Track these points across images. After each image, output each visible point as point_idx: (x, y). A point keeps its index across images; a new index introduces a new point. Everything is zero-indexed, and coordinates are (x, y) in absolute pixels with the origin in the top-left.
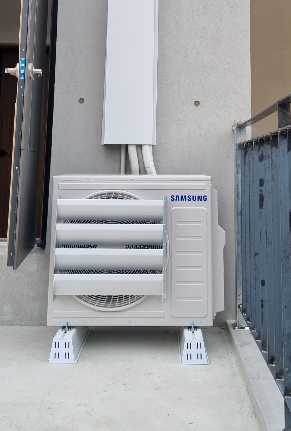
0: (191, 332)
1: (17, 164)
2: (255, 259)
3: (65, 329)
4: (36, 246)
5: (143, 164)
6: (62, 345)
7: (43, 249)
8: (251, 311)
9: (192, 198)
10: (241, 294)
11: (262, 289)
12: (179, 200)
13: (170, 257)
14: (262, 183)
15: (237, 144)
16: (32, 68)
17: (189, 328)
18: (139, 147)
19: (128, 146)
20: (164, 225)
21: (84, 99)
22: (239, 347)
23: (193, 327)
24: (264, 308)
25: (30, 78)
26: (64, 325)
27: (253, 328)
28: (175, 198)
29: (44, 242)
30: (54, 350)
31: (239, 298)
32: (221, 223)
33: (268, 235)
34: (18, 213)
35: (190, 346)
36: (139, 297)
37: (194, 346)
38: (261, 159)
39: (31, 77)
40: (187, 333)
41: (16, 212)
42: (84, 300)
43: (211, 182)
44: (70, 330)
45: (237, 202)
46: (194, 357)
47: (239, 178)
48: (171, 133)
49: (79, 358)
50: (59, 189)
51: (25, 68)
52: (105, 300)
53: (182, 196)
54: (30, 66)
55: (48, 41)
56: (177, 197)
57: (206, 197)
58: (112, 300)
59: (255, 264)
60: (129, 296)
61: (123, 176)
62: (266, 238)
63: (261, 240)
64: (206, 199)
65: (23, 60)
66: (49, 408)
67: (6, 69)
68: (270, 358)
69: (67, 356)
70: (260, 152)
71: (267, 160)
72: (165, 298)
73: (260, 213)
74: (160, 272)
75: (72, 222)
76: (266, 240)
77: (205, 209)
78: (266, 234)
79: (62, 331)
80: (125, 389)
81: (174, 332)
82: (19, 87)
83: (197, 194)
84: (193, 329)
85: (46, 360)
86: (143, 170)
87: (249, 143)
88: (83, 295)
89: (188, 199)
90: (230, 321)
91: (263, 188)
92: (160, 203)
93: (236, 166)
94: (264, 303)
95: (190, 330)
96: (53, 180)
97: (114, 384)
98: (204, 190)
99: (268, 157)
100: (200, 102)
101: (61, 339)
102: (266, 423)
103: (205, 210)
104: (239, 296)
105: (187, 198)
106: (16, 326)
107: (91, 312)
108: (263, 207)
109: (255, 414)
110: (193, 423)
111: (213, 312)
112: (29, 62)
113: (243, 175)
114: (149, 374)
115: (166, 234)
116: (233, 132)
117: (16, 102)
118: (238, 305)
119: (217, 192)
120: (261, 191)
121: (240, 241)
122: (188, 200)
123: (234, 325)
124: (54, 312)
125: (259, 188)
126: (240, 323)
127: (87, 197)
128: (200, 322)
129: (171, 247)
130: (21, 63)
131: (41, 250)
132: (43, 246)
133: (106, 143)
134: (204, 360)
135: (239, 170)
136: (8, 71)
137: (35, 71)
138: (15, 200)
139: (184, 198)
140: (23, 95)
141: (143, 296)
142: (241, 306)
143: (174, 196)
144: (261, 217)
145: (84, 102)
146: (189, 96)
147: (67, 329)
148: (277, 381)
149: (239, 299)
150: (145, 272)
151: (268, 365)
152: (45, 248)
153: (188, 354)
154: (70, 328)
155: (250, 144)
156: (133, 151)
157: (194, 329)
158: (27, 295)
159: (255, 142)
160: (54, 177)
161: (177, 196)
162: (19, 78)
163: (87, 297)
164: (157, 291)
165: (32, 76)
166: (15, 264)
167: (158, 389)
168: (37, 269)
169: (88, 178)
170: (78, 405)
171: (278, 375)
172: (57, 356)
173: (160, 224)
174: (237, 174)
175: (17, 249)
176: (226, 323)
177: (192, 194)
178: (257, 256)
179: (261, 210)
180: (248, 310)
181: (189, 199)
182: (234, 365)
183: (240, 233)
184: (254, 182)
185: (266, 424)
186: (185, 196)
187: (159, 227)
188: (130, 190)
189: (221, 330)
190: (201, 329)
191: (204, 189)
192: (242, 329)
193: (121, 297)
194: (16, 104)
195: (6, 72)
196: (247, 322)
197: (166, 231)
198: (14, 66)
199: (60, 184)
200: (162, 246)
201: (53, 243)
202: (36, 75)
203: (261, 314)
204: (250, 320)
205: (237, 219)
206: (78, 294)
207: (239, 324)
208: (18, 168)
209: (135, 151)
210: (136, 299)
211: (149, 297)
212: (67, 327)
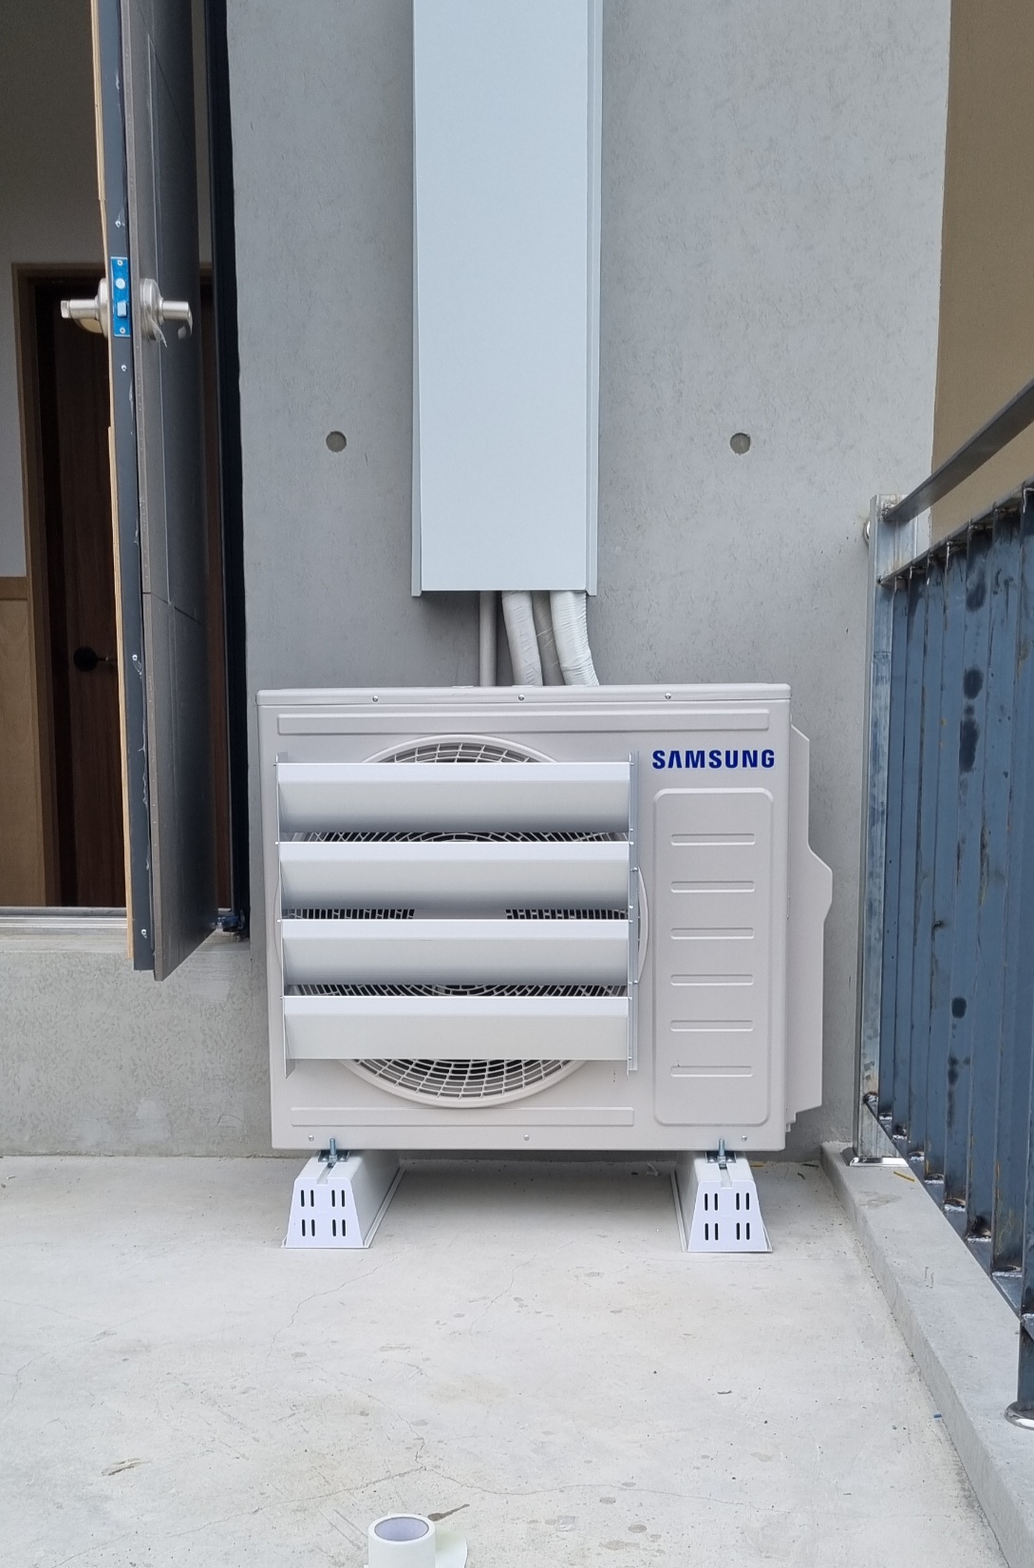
0: (717, 1165)
1: (136, 644)
2: (933, 938)
3: (328, 1158)
4: (219, 931)
5: (557, 658)
6: (323, 1198)
7: (242, 940)
8: (910, 1101)
9: (722, 758)
10: (873, 1063)
11: (954, 1027)
12: (679, 765)
13: (651, 945)
14: (973, 683)
15: (879, 581)
16: (155, 300)
17: (712, 1155)
18: (542, 599)
19: (503, 596)
20: (632, 843)
21: (346, 436)
22: (867, 1207)
23: (722, 1153)
24: (958, 1083)
25: (152, 337)
26: (326, 1146)
27: (912, 1151)
28: (666, 758)
29: (243, 918)
30: (298, 1213)
31: (866, 1074)
32: (816, 843)
33: (987, 850)
34: (154, 804)
35: (713, 1202)
36: (553, 1066)
37: (727, 1202)
38: (975, 601)
39: (155, 333)
40: (705, 1172)
41: (146, 803)
42: (380, 1075)
43: (791, 703)
44: (345, 1161)
45: (872, 777)
46: (727, 1232)
47: (883, 699)
48: (648, 552)
49: (374, 1235)
50: (280, 734)
51: (129, 294)
52: (448, 1075)
53: (692, 752)
54: (147, 291)
55: (206, 254)
56: (675, 754)
57: (772, 753)
58: (469, 1074)
59: (933, 955)
60: (522, 1064)
61: (488, 691)
62: (982, 861)
63: (958, 873)
64: (772, 760)
65: (120, 263)
66: (298, 1355)
67: (62, 302)
68: (973, 1219)
69: (339, 1228)
70: (974, 577)
71: (1001, 596)
72: (636, 1069)
73: (963, 785)
74: (621, 990)
75: (331, 837)
76: (982, 865)
77: (768, 794)
78: (983, 846)
79: (321, 1163)
80: (519, 1312)
81: (659, 1175)
82: (117, 368)
83: (740, 744)
84: (722, 1159)
85: (280, 1239)
86: (554, 673)
87: (931, 558)
88: (378, 1061)
89: (712, 761)
90: (834, 1146)
91: (977, 702)
92: (618, 771)
93: (875, 656)
94: (958, 1068)
95: (712, 1160)
96: (260, 703)
97: (485, 1298)
98: (767, 729)
99: (1006, 583)
100: (752, 438)
101: (319, 1181)
102: (956, 1389)
103: (767, 796)
104: (867, 1068)
105: (708, 760)
106: (181, 1158)
107: (405, 1109)
108: (974, 766)
109: (920, 1373)
110: (730, 1392)
111: (787, 1110)
112: (142, 276)
113: (900, 681)
114: (592, 1274)
115: (638, 876)
116: (867, 544)
117: (109, 425)
118: (862, 1095)
119: (808, 740)
120: (970, 710)
121: (876, 904)
122: (711, 765)
123: (847, 1156)
124: (293, 1109)
125: (965, 701)
126: (866, 1147)
127: (375, 758)
128: (746, 1139)
129: (654, 916)
130: (116, 278)
131: (235, 941)
132: (241, 928)
133: (429, 586)
134: (759, 1239)
135: (886, 671)
136: (70, 310)
137: (167, 311)
138: (140, 764)
139: (695, 759)
140: (131, 397)
141: (566, 1062)
142: (872, 1098)
143: (662, 753)
144: (962, 797)
145: (345, 444)
146: (715, 414)
147: (333, 1157)
148: (997, 1277)
149: (868, 1077)
150: (572, 990)
151: (965, 1241)
152: (248, 936)
153: (707, 1225)
154: (343, 1154)
155: (934, 563)
156: (519, 616)
157: (727, 1159)
158: (203, 1071)
159: (954, 549)
160: (262, 693)
161: (673, 753)
162: (113, 336)
163: (390, 1067)
164: (610, 1049)
165: (156, 328)
166: (158, 963)
167: (620, 1311)
168: (230, 996)
169: (376, 697)
170: (383, 1349)
171: (999, 1263)
172: (309, 1228)
173: (615, 840)
174: (877, 684)
175: (160, 918)
176: (822, 1151)
177: (724, 744)
178: (939, 932)
179: (966, 775)
180: (900, 1105)
181: (715, 763)
182: (850, 1255)
183: (879, 877)
184: (942, 689)
185: (957, 1393)
186: (701, 753)
187: (616, 852)
188: (513, 735)
189: (805, 1170)
190: (749, 1160)
191: (766, 727)
192: (873, 1162)
193: (496, 1065)
194: (111, 431)
195: (65, 314)
196: (895, 1136)
197: (638, 865)
198: (91, 292)
199: (282, 716)
200: (624, 912)
201: (273, 905)
202: (172, 324)
203: (947, 1099)
204: (905, 1131)
205: (870, 833)
206: (362, 1057)
207: (865, 1149)
208: (139, 658)
209: (528, 612)
210: (543, 1072)
211: (587, 1065)
212: (333, 1152)
